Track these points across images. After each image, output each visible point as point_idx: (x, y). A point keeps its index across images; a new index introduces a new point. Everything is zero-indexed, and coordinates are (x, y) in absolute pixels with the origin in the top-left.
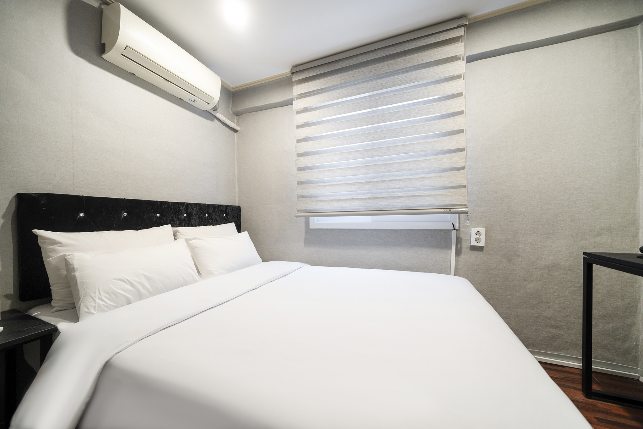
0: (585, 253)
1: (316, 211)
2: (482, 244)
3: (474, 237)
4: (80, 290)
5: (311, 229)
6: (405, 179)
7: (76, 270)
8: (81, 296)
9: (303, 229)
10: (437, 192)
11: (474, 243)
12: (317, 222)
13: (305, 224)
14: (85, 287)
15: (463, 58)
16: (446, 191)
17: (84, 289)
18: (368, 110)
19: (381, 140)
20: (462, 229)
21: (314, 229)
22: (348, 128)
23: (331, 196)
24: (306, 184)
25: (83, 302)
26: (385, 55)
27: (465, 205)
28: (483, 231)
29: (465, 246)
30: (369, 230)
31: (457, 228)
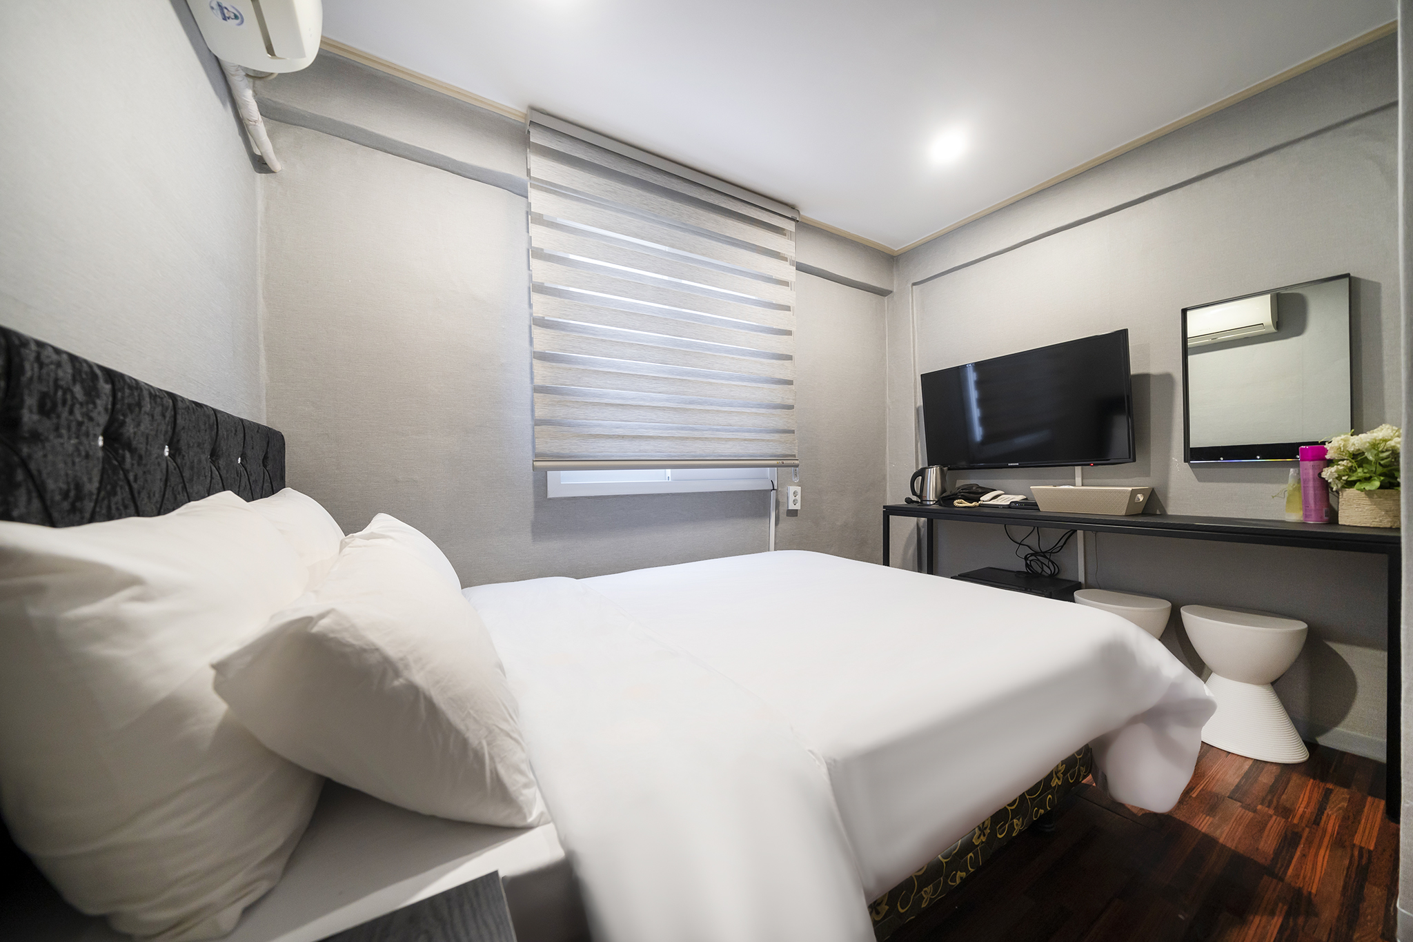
0: (884, 507)
1: (568, 458)
2: (798, 507)
3: (791, 498)
4: (462, 727)
5: (550, 499)
6: (736, 412)
7: (400, 666)
8: (480, 743)
9: (530, 499)
10: (767, 437)
11: (791, 507)
12: (566, 483)
13: (534, 487)
14: (472, 712)
15: (790, 260)
16: (777, 436)
17: (474, 719)
18: (666, 278)
19: (705, 340)
20: (779, 489)
21: (557, 498)
22: (654, 301)
23: (617, 428)
24: (559, 394)
25: (497, 760)
26: (710, 201)
27: (794, 456)
28: (799, 489)
29: (783, 510)
30: (668, 494)
31: (776, 488)
